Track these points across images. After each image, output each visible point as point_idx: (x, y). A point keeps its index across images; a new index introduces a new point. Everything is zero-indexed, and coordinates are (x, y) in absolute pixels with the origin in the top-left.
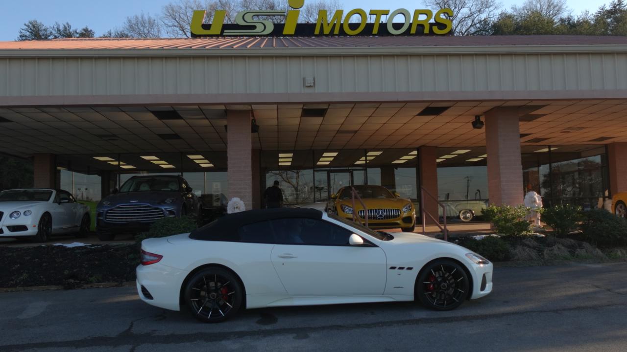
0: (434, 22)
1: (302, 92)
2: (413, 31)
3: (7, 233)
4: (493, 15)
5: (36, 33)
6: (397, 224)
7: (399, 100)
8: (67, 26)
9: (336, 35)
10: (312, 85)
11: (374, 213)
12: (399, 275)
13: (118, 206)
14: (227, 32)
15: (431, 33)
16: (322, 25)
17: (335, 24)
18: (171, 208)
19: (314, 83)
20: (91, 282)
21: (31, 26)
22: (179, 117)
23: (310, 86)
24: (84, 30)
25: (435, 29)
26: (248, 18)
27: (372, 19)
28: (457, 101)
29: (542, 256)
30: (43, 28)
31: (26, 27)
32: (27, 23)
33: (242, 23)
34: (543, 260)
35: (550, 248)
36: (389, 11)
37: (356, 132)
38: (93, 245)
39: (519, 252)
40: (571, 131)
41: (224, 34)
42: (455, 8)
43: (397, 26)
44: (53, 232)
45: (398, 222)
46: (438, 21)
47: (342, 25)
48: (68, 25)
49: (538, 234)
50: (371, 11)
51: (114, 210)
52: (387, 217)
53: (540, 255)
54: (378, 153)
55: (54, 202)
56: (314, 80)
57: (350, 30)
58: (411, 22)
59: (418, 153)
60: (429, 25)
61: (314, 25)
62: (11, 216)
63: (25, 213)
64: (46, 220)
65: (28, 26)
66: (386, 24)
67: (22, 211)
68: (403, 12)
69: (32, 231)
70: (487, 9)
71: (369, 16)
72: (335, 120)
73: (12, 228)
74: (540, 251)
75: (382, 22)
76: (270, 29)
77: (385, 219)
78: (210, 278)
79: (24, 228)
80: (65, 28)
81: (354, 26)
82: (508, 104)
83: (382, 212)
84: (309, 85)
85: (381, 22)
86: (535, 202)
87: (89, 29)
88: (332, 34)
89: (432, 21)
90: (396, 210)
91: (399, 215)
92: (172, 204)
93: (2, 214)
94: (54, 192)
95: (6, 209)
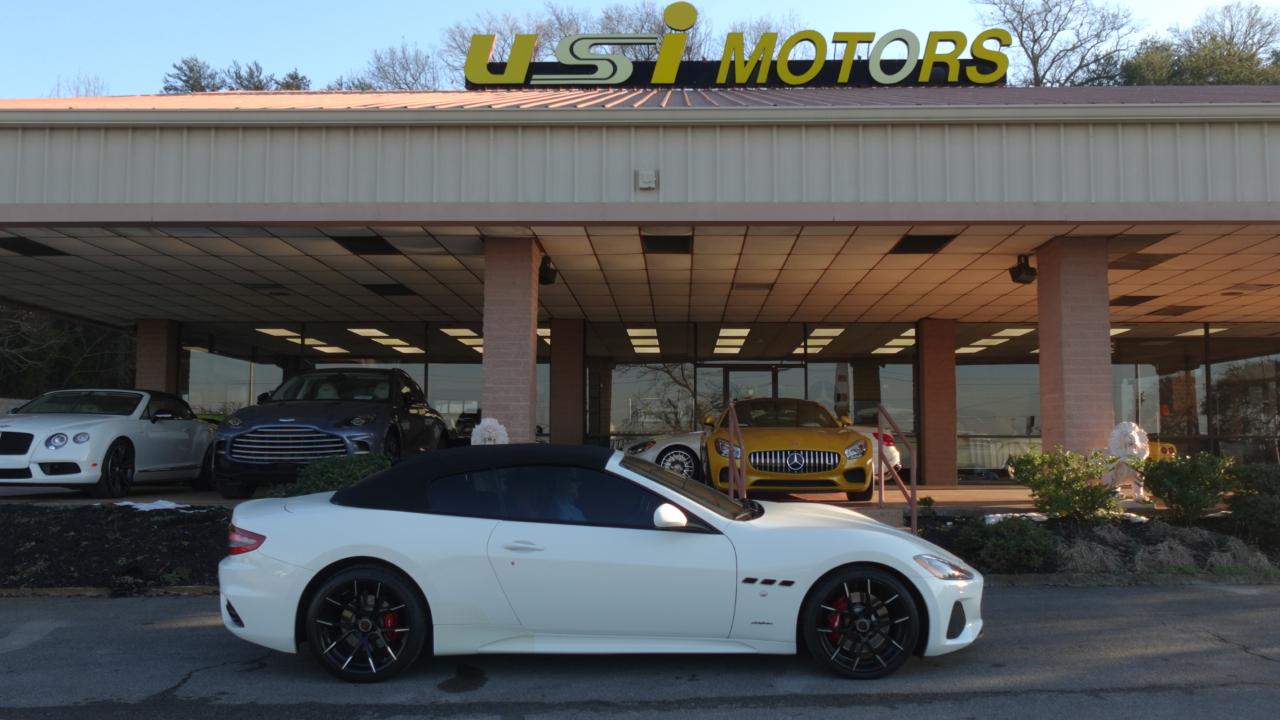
0: (970, 57)
1: (633, 200)
2: (925, 76)
3: (38, 476)
4: (1126, 45)
5: (194, 80)
6: (832, 483)
7: (837, 219)
8: (254, 68)
9: (763, 85)
10: (653, 185)
11: (781, 457)
12: (764, 596)
13: (254, 428)
14: (537, 79)
15: (964, 80)
16: (732, 64)
17: (759, 63)
18: (362, 436)
19: (657, 182)
20: (168, 584)
21: (185, 68)
22: (392, 251)
23: (649, 189)
24: (291, 76)
25: (972, 73)
26: (582, 49)
27: (835, 52)
28: (968, 224)
29: (1130, 565)
30: (209, 72)
31: (176, 71)
32: (179, 63)
33: (570, 61)
34: (1130, 573)
35: (1151, 548)
36: (873, 34)
37: (771, 286)
38: (193, 508)
39: (1081, 553)
40: (1245, 292)
41: (532, 82)
42: (1046, 30)
43: (891, 66)
44: (137, 477)
45: (835, 479)
46: (980, 55)
47: (774, 64)
48: (257, 66)
49: (1133, 515)
50: (836, 34)
51: (248, 438)
52: (808, 468)
53: (1125, 563)
54: (837, 332)
55: (141, 418)
56: (657, 175)
57: (790, 74)
58: (921, 57)
59: (917, 332)
60: (958, 65)
61: (716, 65)
62: (48, 442)
63: (75, 439)
64: (120, 452)
65: (180, 69)
66: (866, 63)
67: (71, 434)
68: (903, 37)
69: (89, 474)
70: (1114, 33)
71: (830, 46)
72: (719, 260)
73: (51, 468)
74: (1127, 554)
75: (859, 57)
76: (625, 72)
77: (804, 471)
78: (367, 587)
79: (73, 468)
80: (251, 74)
81: (799, 67)
82: (1081, 231)
83: (799, 458)
84: (646, 186)
85: (856, 58)
86: (1132, 444)
87: (300, 75)
88: (752, 81)
89: (966, 55)
90: (829, 453)
91: (835, 465)
92: (365, 427)
93: (28, 438)
94: (146, 398)
95: (39, 429)
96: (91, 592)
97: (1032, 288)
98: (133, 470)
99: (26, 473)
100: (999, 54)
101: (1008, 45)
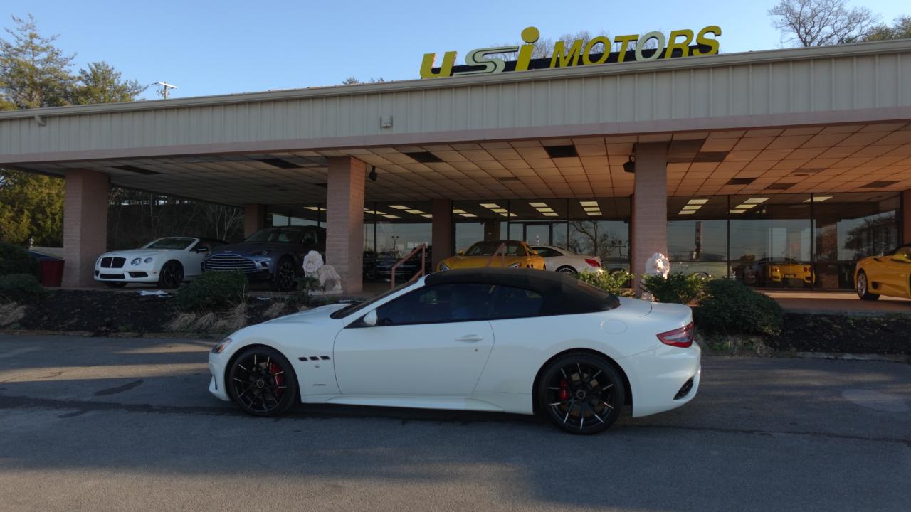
0: (696, 44)
1: (379, 133)
2: (668, 56)
3: (128, 278)
10: (388, 125)
16: (558, 59)
17: (572, 57)
19: (392, 124)
22: (296, 166)
23: (387, 127)
26: (478, 57)
27: (615, 48)
33: (473, 64)
36: (638, 36)
37: (517, 179)
43: (648, 53)
44: (185, 278)
46: (701, 42)
47: (581, 57)
50: (616, 37)
55: (191, 251)
56: (392, 119)
57: (591, 62)
58: (666, 47)
60: (688, 49)
61: (549, 59)
62: (132, 263)
63: (146, 261)
64: (172, 269)
66: (634, 52)
68: (656, 36)
69: (153, 277)
71: (613, 44)
73: (133, 274)
75: (630, 49)
76: (501, 67)
79: (144, 274)
84: (385, 125)
85: (628, 50)
89: (694, 43)
93: (124, 260)
94: (197, 240)
95: (128, 256)
96: (86, 334)
97: (631, 175)
98: (183, 276)
99: (122, 276)
100: (715, 40)
101: (719, 35)
